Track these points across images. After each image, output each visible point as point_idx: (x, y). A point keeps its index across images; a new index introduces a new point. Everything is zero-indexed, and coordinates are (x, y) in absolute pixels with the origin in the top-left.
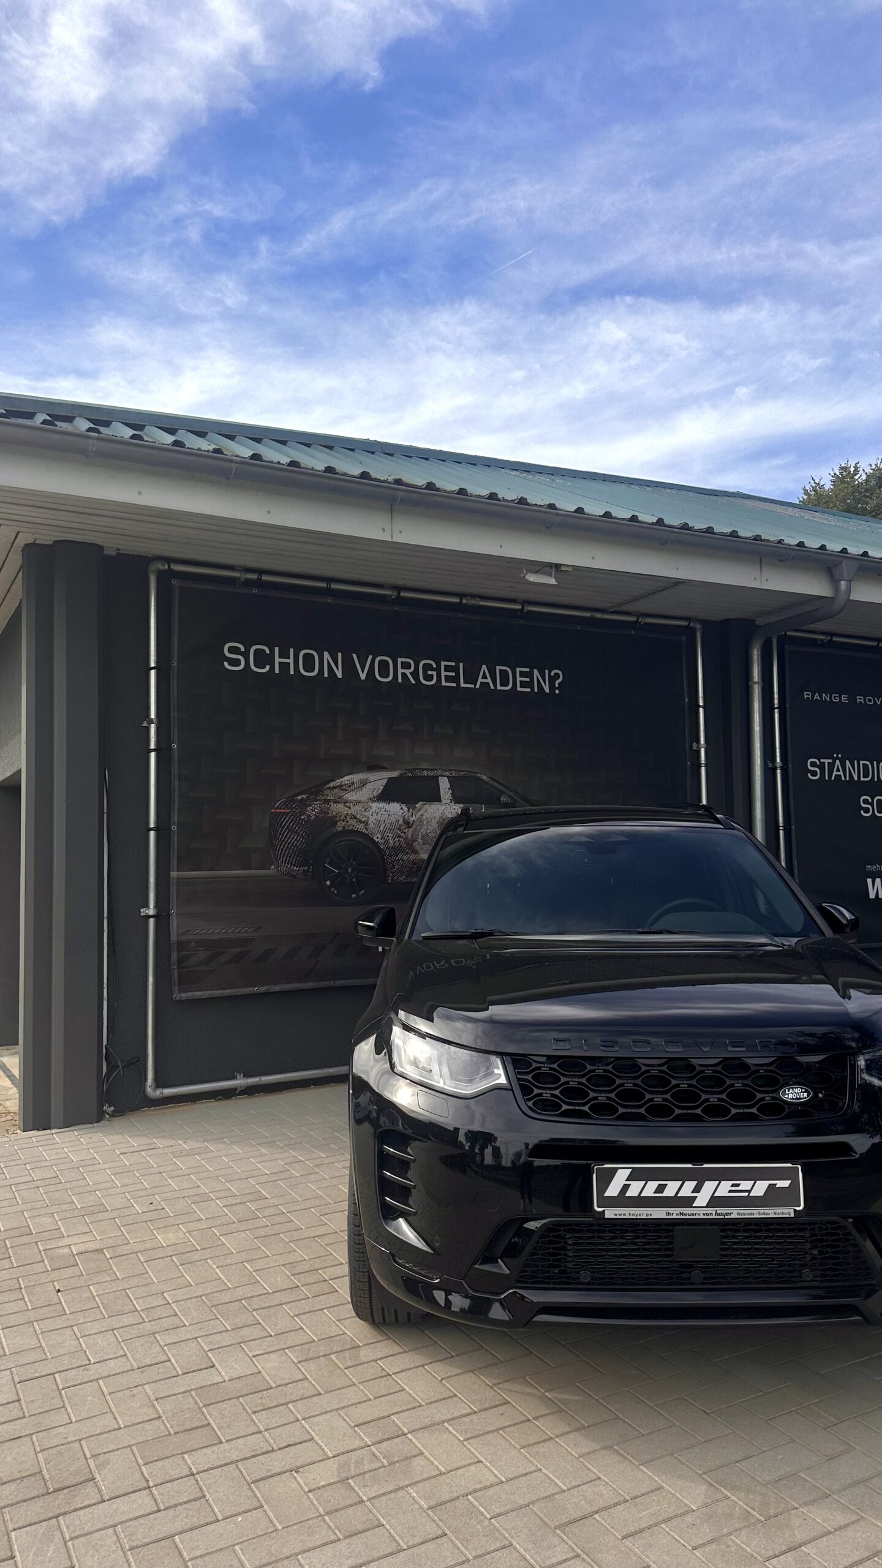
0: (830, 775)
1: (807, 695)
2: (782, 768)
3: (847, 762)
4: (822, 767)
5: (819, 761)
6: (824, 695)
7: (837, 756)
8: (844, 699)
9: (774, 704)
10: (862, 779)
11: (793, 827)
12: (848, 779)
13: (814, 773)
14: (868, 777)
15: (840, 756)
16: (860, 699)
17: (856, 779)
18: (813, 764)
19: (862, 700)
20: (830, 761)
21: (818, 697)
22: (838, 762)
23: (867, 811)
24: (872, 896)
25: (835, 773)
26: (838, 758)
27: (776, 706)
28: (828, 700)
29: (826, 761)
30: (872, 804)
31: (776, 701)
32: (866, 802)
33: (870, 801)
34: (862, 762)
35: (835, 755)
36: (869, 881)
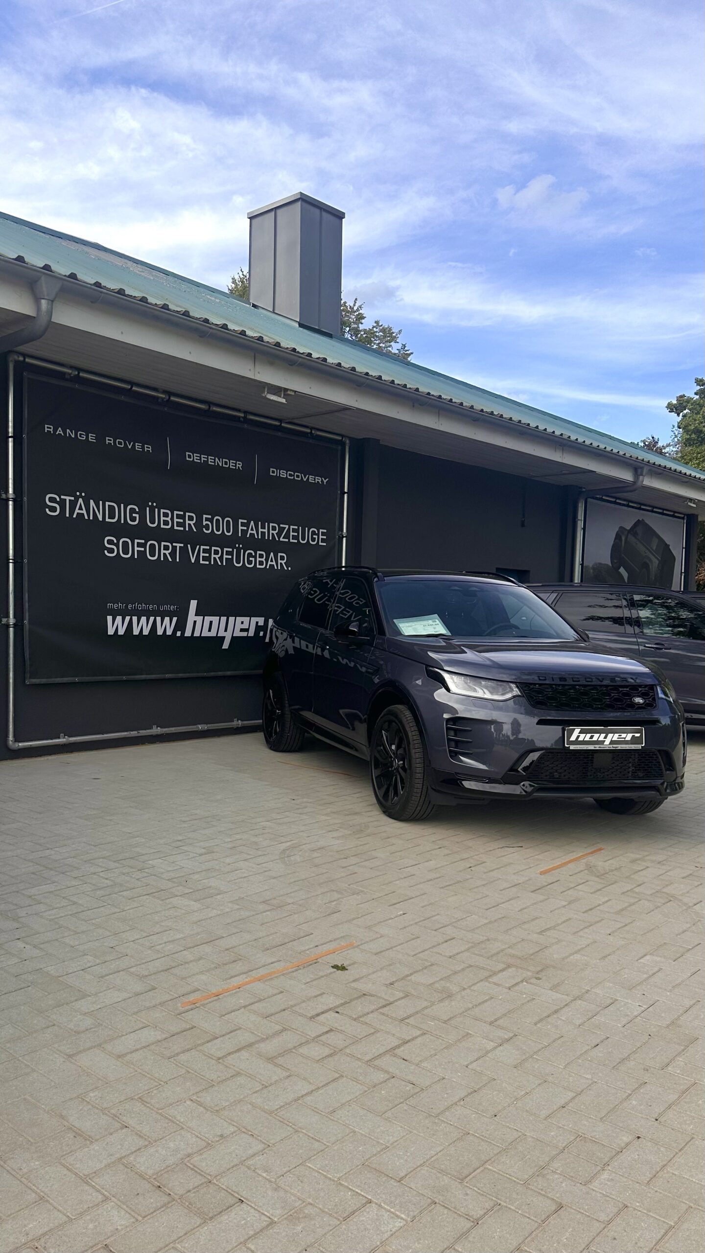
0: (72, 513)
1: (48, 428)
2: (14, 501)
3: (92, 501)
4: (62, 503)
5: (60, 498)
6: (68, 430)
7: (81, 494)
8: (92, 438)
9: (8, 433)
10: (107, 520)
11: (25, 561)
12: (91, 518)
13: (53, 509)
14: (114, 518)
15: (83, 494)
16: (109, 440)
17: (101, 519)
18: (52, 500)
19: (112, 442)
20: (73, 498)
21: (61, 433)
22: (80, 500)
23: (111, 551)
24: (111, 632)
25: (77, 511)
26: (81, 496)
27: (10, 435)
28: (73, 436)
29: (68, 498)
30: (117, 545)
31: (11, 430)
32: (110, 542)
33: (115, 541)
34: (107, 503)
35: (78, 494)
36: (110, 618)
